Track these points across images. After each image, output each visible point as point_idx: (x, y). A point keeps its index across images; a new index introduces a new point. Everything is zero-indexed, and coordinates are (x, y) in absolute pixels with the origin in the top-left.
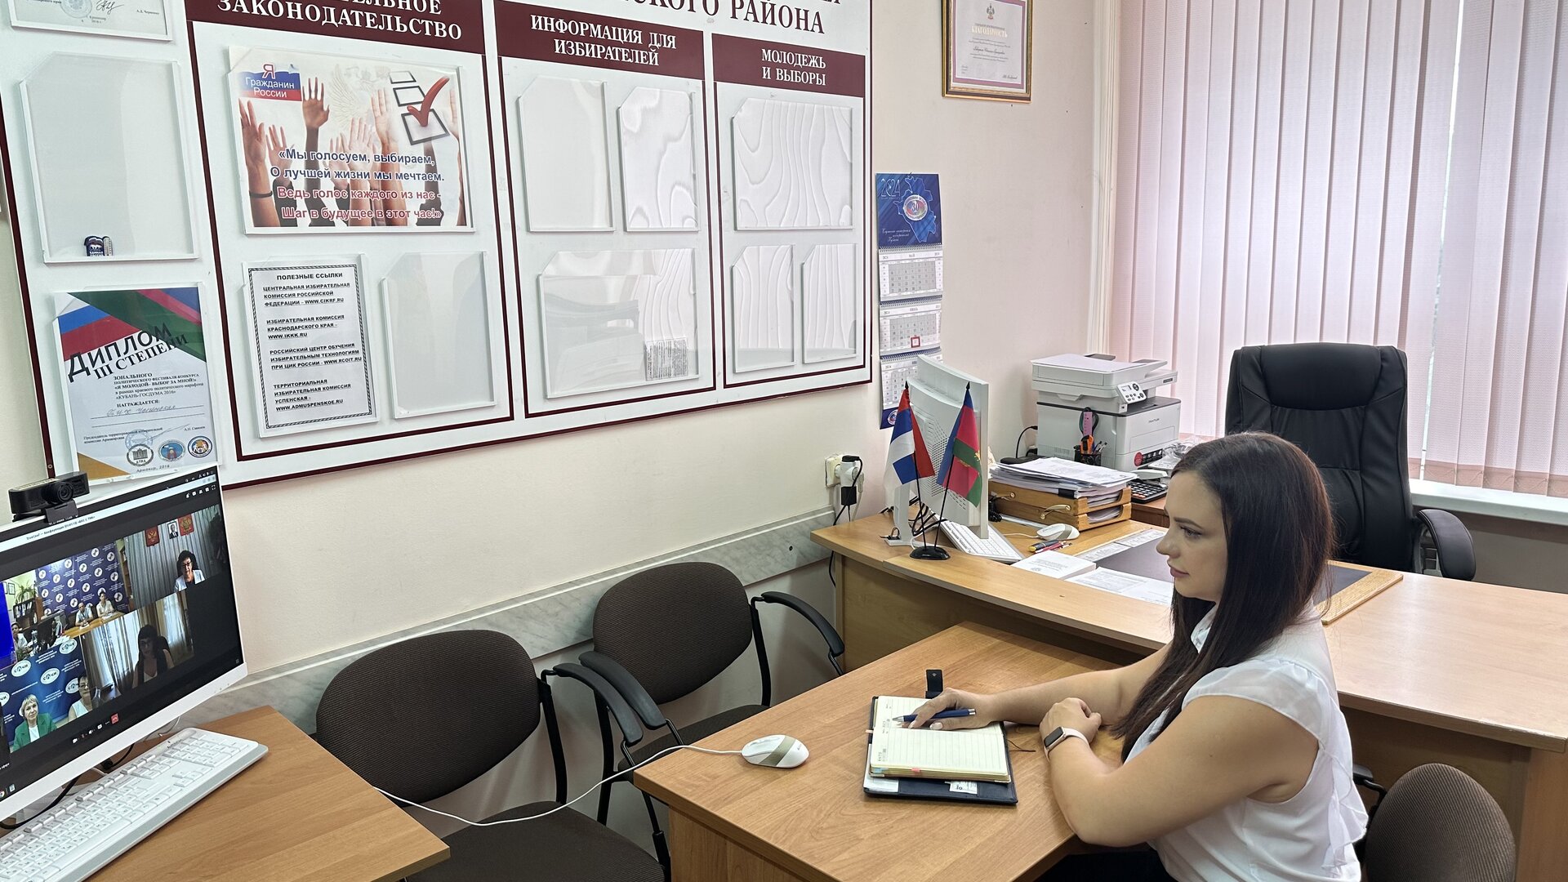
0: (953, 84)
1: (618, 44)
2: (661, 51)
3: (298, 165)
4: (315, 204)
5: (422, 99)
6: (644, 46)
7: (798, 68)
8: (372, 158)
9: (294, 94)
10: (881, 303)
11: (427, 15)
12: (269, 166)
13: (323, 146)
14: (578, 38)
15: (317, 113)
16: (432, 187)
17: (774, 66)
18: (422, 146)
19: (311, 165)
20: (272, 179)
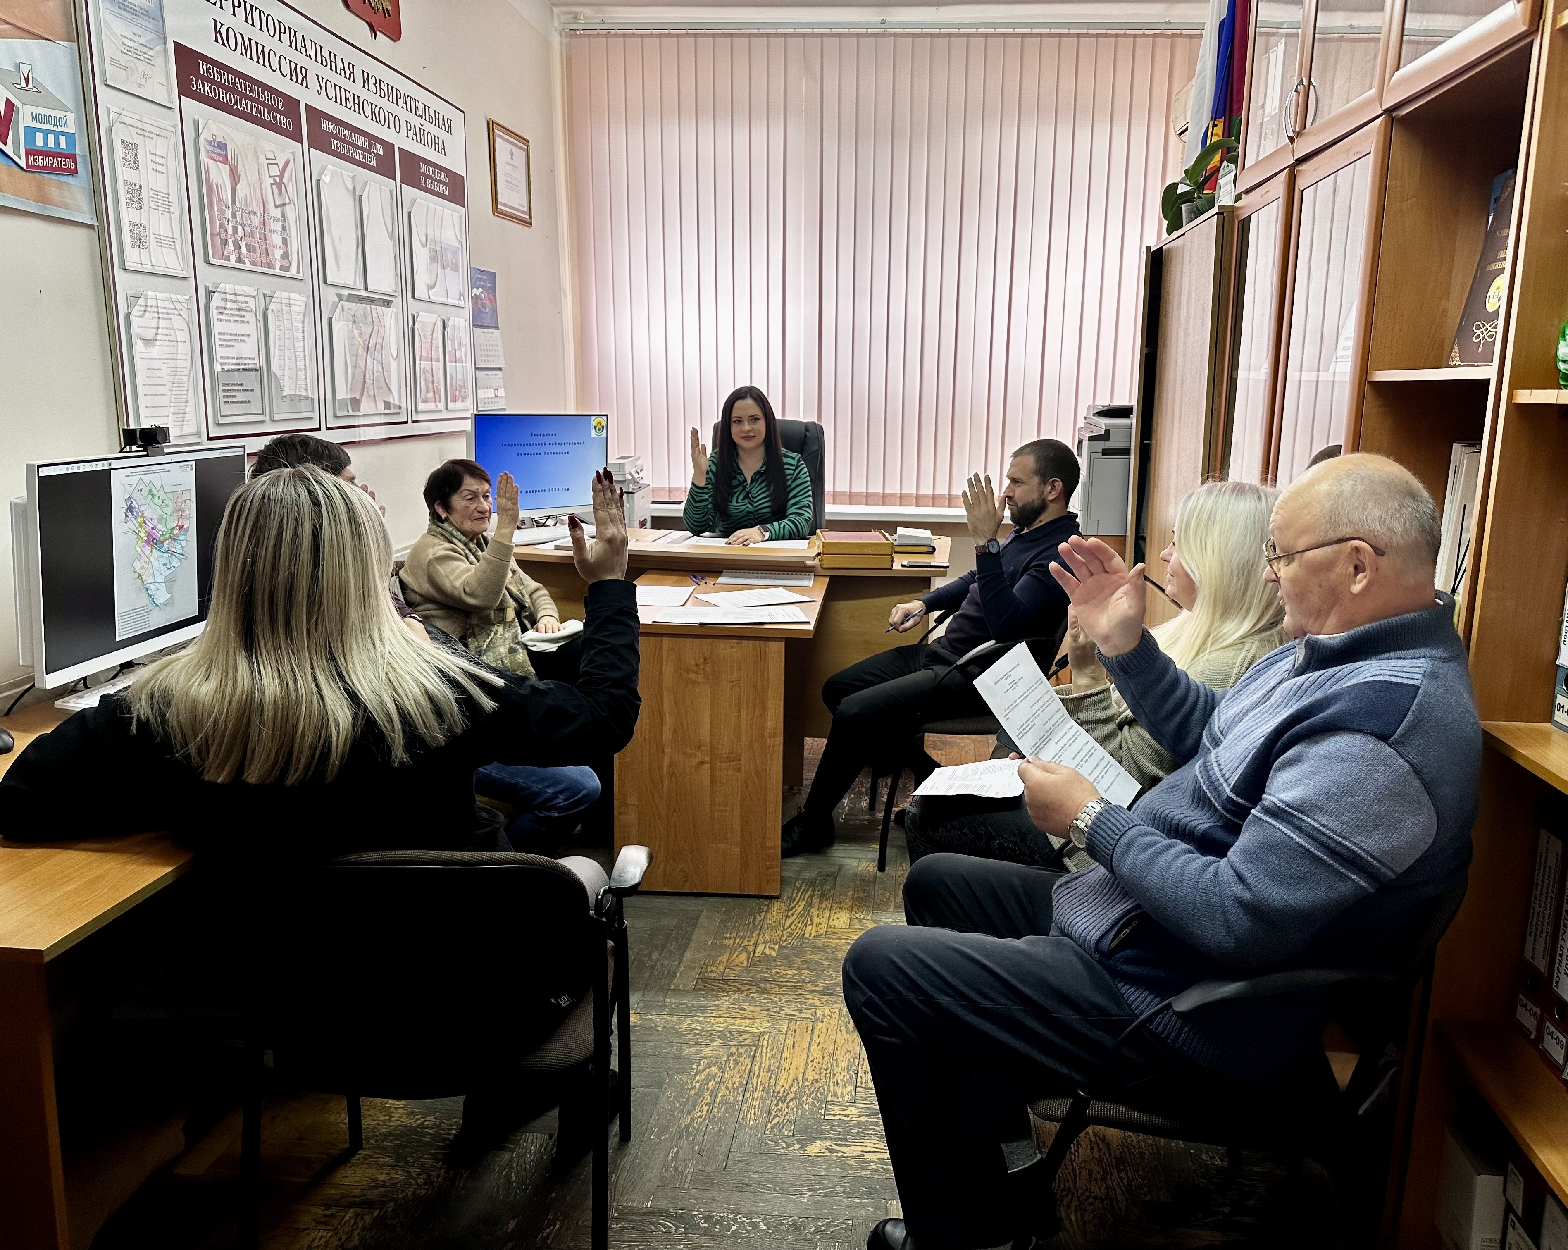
0: (499, 206)
1: (357, 147)
2: (377, 155)
3: (228, 214)
4: (238, 247)
5: (278, 174)
6: (369, 152)
7: (436, 180)
8: (258, 215)
9: (225, 160)
10: (476, 368)
11: (277, 110)
12: (217, 213)
13: (238, 205)
14: (341, 139)
15: (235, 177)
16: (285, 241)
17: (427, 176)
18: (279, 209)
19: (234, 216)
20: (218, 222)
